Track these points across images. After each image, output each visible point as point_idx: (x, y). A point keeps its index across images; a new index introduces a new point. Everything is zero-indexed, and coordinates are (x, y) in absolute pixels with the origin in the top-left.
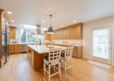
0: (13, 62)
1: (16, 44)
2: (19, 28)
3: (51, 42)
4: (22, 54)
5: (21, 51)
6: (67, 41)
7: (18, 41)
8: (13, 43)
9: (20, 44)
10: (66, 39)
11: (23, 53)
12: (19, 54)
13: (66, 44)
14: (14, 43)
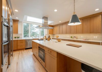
0: (17, 63)
1: (19, 39)
2: (22, 22)
3: (54, 37)
4: (25, 51)
5: (24, 47)
6: (75, 35)
7: (21, 36)
8: (15, 38)
9: (22, 39)
10: (76, 33)
11: (26, 49)
12: (22, 51)
13: (75, 39)
14: (17, 38)
